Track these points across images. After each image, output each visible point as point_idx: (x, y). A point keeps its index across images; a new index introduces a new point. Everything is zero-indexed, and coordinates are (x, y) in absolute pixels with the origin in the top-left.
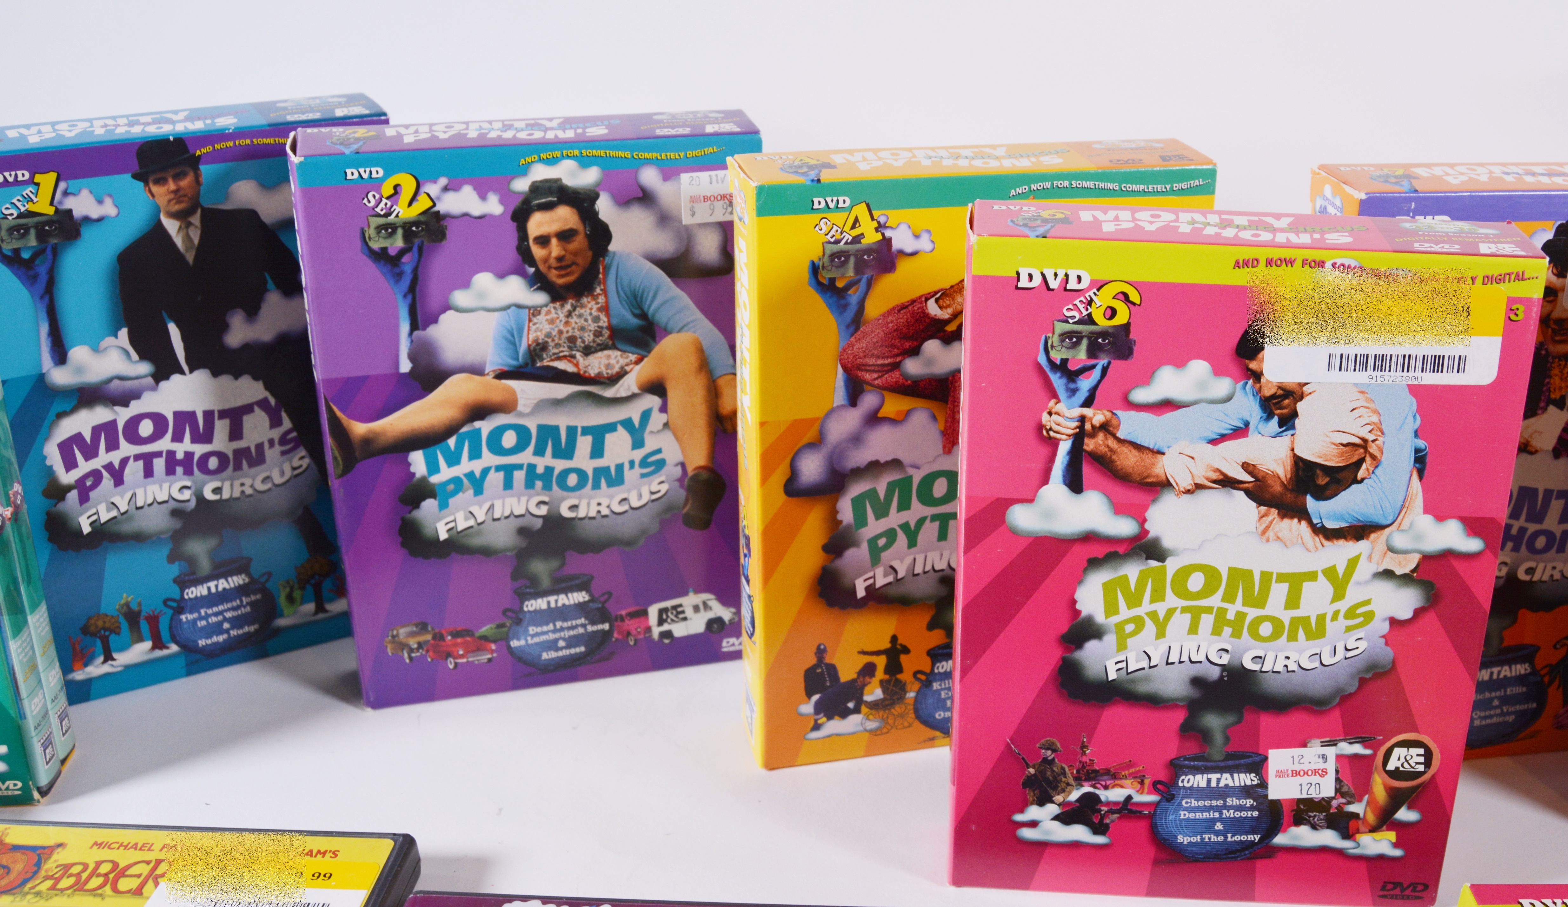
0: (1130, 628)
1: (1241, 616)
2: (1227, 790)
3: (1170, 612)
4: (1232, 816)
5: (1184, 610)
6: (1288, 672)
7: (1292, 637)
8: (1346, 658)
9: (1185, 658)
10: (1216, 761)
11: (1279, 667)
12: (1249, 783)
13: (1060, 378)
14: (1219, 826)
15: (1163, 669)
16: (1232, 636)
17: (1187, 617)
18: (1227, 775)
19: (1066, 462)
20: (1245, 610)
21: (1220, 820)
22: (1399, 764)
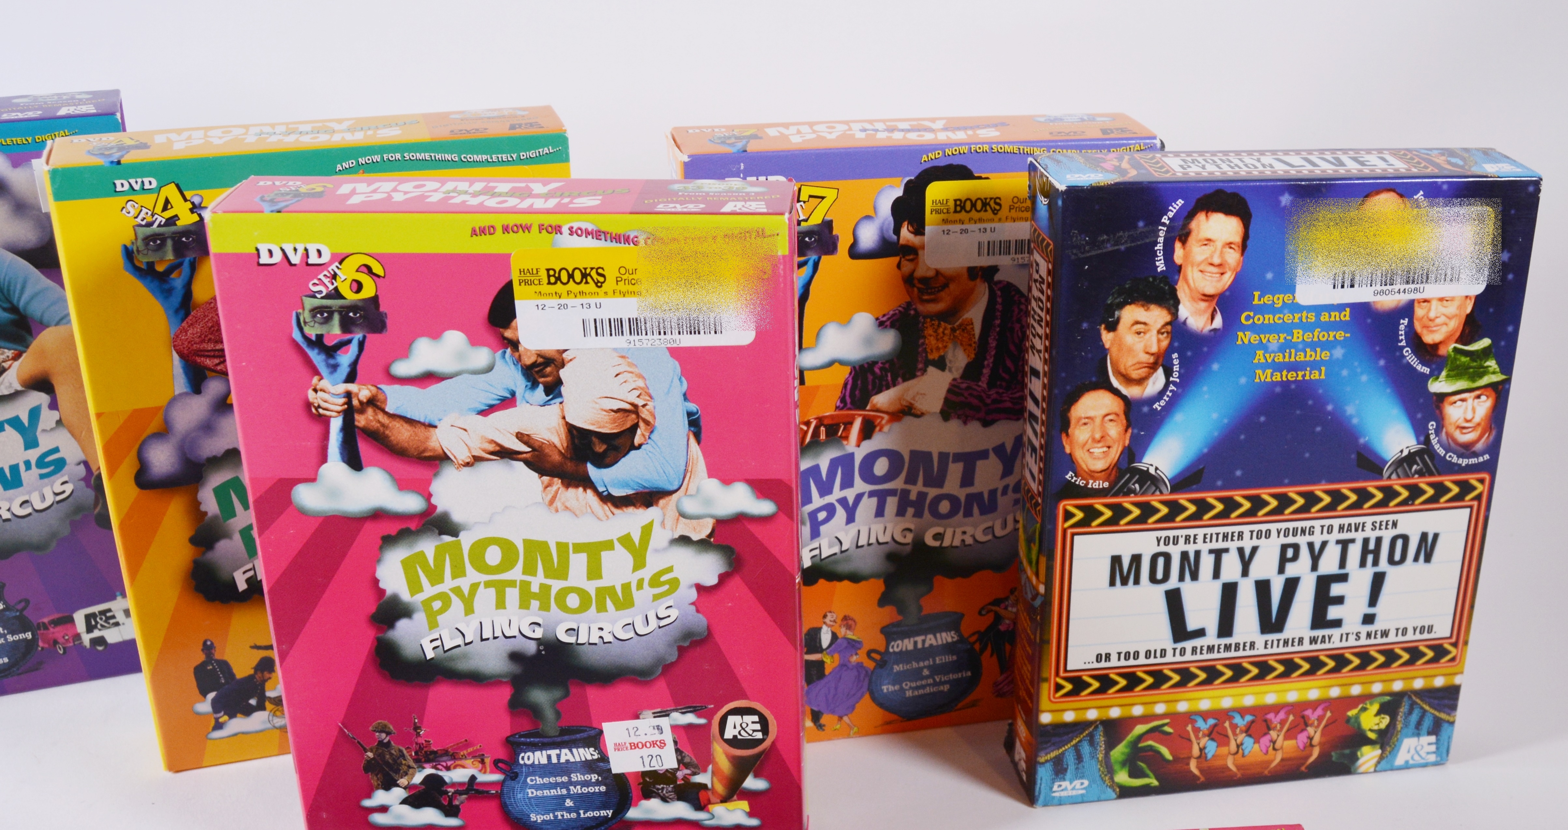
0: (437, 605)
1: (545, 589)
2: (569, 766)
3: (474, 587)
4: (580, 792)
5: (488, 584)
6: (604, 643)
7: (601, 608)
8: (660, 627)
9: (498, 633)
10: (550, 737)
11: (594, 639)
12: (589, 758)
13: (319, 354)
14: (569, 803)
15: (478, 645)
16: (540, 609)
17: (492, 591)
18: (565, 751)
19: (340, 439)
20: (549, 582)
21: (569, 796)
22: (736, 732)
